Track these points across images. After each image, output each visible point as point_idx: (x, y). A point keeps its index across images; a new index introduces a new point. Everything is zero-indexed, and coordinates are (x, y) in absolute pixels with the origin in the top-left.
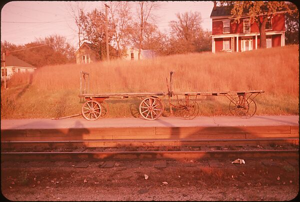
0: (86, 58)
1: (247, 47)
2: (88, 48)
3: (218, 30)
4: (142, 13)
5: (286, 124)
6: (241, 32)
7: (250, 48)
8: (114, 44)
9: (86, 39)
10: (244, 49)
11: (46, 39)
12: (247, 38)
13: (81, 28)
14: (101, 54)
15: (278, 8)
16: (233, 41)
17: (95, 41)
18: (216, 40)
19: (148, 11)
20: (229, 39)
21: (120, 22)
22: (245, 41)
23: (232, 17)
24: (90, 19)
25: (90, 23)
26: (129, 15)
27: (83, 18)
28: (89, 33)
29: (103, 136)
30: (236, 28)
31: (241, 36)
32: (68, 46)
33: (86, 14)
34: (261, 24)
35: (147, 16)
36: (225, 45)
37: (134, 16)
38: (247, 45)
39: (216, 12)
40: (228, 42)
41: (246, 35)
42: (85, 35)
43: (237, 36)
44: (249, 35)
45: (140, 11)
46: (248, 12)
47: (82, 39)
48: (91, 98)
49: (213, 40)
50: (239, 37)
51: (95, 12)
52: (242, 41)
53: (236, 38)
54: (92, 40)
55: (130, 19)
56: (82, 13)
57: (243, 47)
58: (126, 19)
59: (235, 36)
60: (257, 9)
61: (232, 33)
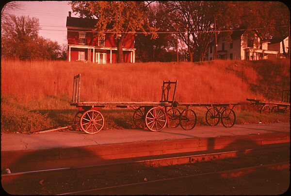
1: (100, 60)
3: (72, 41)
6: (96, 45)
7: (104, 61)
12: (102, 52)
16: (89, 53)
18: (72, 49)
22: (99, 54)
31: (96, 48)
34: (119, 41)
36: (81, 55)
38: (101, 58)
40: (83, 53)
41: (101, 49)
43: (93, 48)
44: (105, 49)
48: (93, 107)
49: (70, 49)
52: (96, 53)
53: (92, 50)
57: (97, 60)
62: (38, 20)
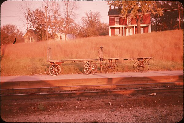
0: (31, 39)
1: (129, 33)
2: (32, 33)
3: (112, 23)
4: (67, 12)
5: (168, 75)
6: (126, 24)
7: (131, 34)
8: (50, 30)
9: (32, 27)
10: (128, 34)
11: (3, 26)
12: (130, 28)
13: (28, 20)
14: (41, 36)
15: (147, 11)
16: (121, 29)
17: (37, 28)
18: (111, 28)
19: (71, 11)
20: (119, 28)
21: (53, 17)
22: (128, 29)
23: (121, 15)
24: (34, 15)
25: (34, 17)
26: (59, 13)
27: (30, 14)
28: (33, 23)
29: (67, 84)
30: (123, 21)
32: (18, 31)
33: (31, 12)
34: (137, 20)
35: (70, 14)
36: (117, 31)
37: (62, 14)
38: (129, 32)
39: (111, 12)
40: (118, 30)
41: (129, 26)
42: (31, 24)
43: (124, 26)
44: (131, 26)
45: (66, 11)
46: (131, 12)
47: (29, 27)
48: (54, 62)
49: (110, 28)
50: (125, 27)
51: (38, 11)
52: (126, 29)
53: (123, 27)
54: (36, 28)
55: (59, 15)
56: (29, 11)
57: (127, 33)
58: (57, 16)
59: (123, 26)
60: (136, 11)
61: (120, 24)
62: (99, 12)
